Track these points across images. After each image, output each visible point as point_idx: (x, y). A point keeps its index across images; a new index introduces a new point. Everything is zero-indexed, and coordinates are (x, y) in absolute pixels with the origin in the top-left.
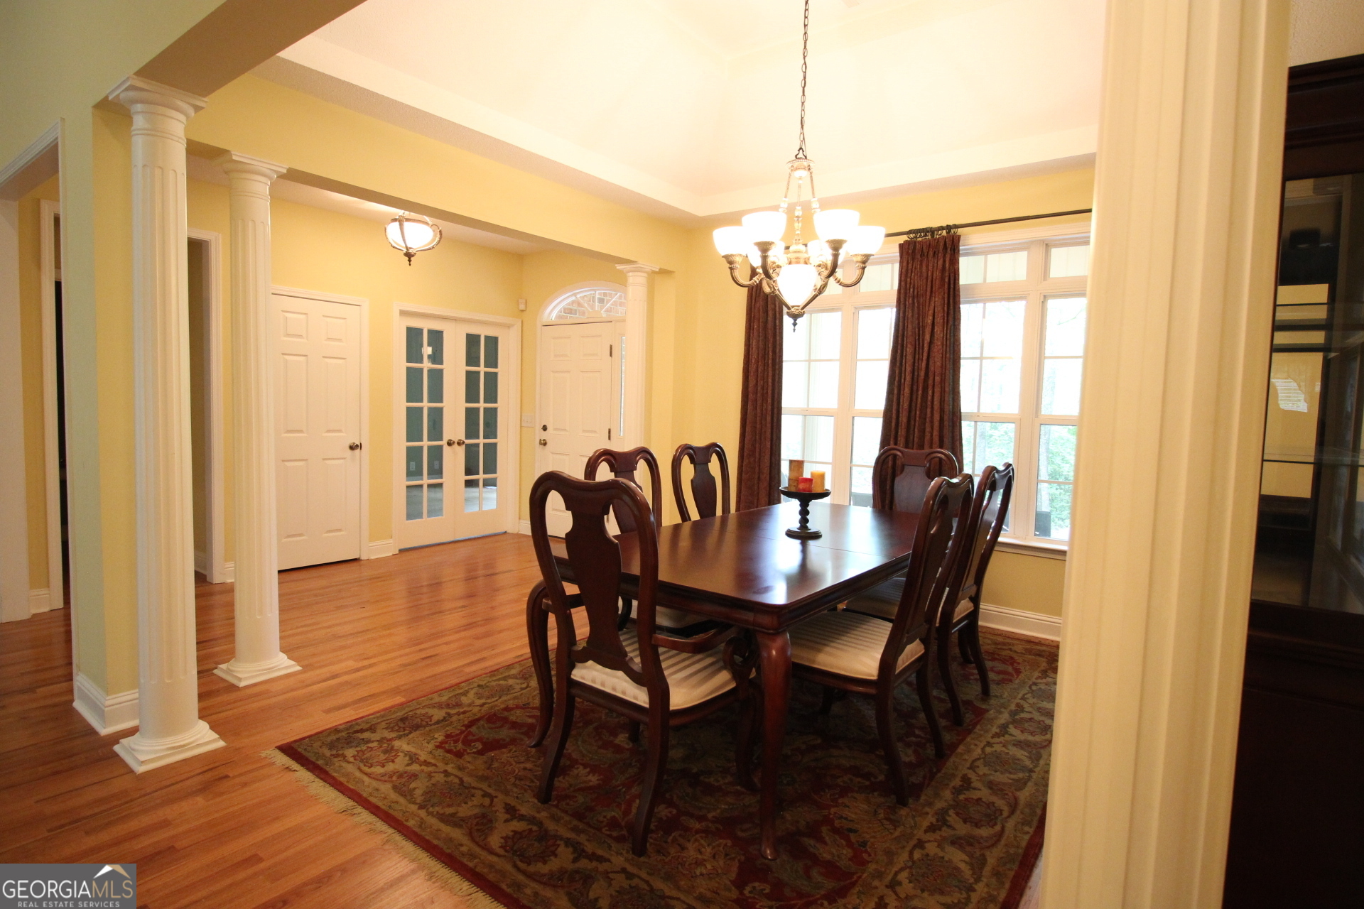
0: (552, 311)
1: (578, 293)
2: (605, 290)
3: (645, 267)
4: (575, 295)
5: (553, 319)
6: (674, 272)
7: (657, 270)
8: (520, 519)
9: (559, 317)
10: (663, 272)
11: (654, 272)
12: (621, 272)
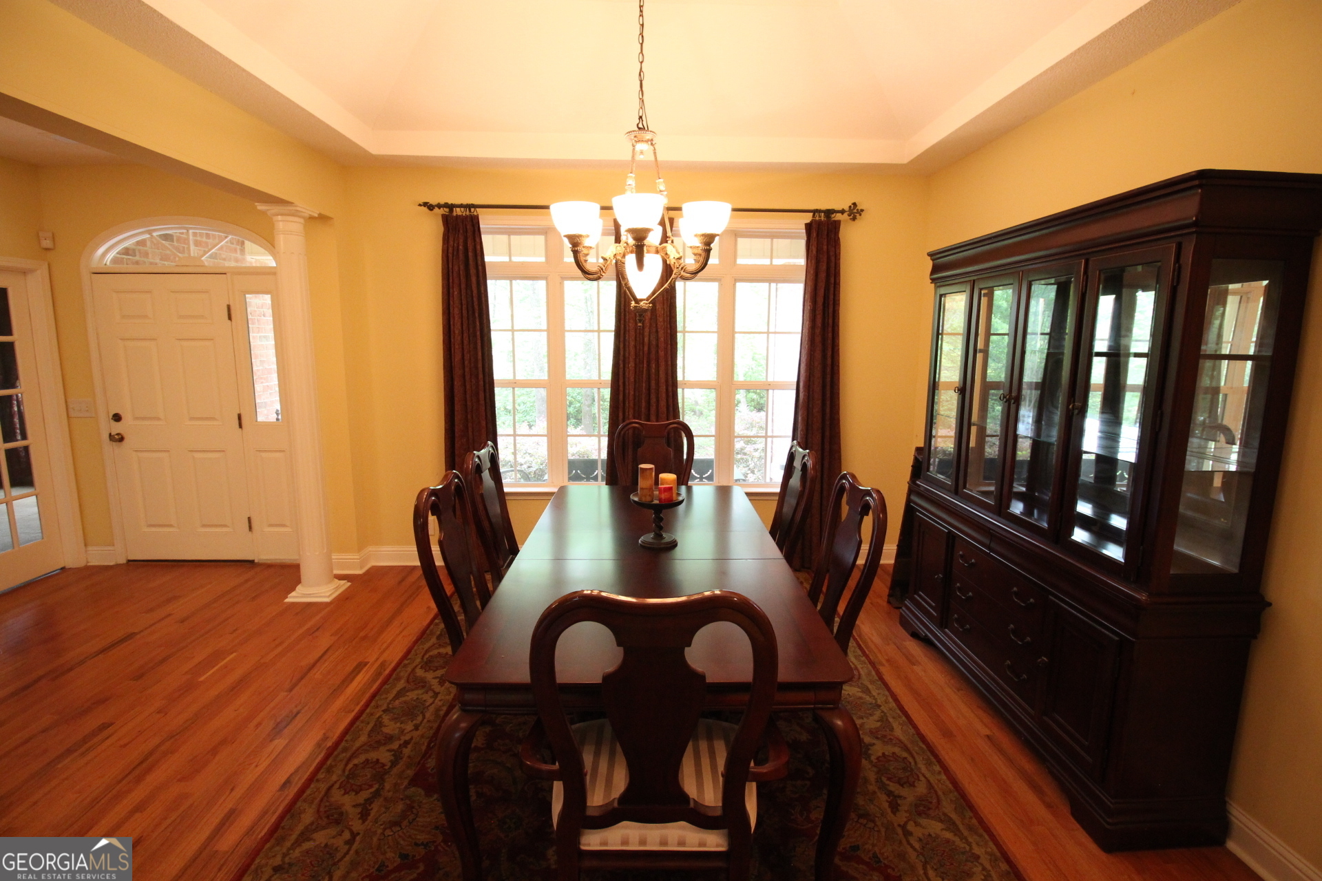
0: (107, 253)
1: (155, 230)
2: (209, 230)
3: (304, 210)
4: (150, 232)
5: (108, 263)
6: (332, 218)
7: (316, 215)
8: (86, 545)
9: (115, 261)
10: (323, 218)
11: (311, 218)
12: (264, 213)
